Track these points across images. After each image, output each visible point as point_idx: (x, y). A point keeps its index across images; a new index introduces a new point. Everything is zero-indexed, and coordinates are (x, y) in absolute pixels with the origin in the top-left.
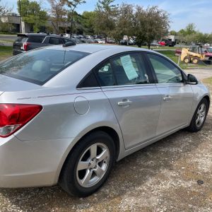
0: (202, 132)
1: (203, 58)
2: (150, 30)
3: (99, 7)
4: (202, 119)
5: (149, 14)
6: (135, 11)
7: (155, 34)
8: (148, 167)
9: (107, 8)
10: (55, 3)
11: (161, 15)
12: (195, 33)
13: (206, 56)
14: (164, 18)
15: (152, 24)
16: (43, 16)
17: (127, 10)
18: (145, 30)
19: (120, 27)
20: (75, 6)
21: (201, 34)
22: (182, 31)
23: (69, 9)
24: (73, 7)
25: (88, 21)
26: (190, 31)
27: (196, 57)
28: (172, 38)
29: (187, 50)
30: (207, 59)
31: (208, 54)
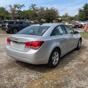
0: (80, 49)
1: (73, 26)
2: (52, 16)
3: (30, 8)
4: (80, 45)
5: (51, 10)
6: (45, 9)
7: (54, 18)
8: (68, 60)
9: (34, 8)
10: (12, 8)
11: (55, 10)
12: (68, 16)
13: (75, 25)
14: (57, 11)
15: (52, 14)
16: (7, 13)
17: (42, 9)
18: (50, 17)
19: (40, 15)
20: (20, 8)
21: (70, 17)
22: (63, 16)
23: (18, 9)
24: (20, 9)
25: (26, 14)
26: (66, 16)
27: (71, 26)
28: (60, 19)
29: (67, 23)
30: (75, 26)
31: (75, 24)
